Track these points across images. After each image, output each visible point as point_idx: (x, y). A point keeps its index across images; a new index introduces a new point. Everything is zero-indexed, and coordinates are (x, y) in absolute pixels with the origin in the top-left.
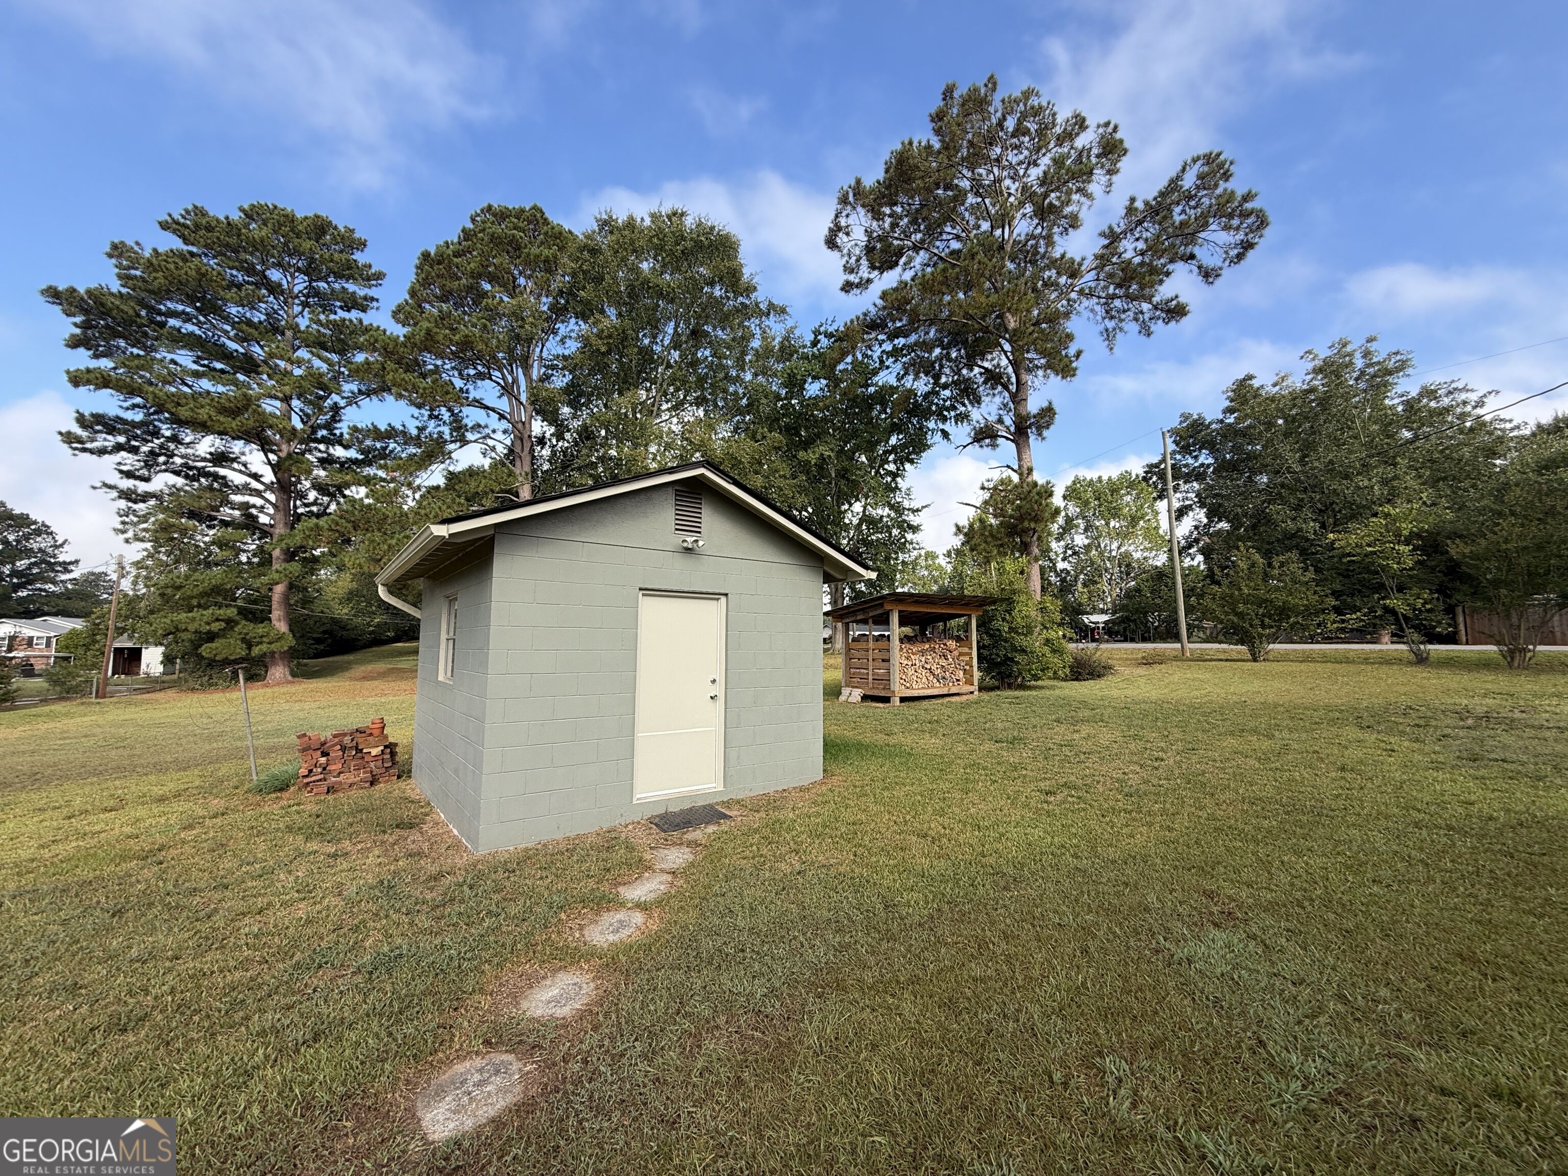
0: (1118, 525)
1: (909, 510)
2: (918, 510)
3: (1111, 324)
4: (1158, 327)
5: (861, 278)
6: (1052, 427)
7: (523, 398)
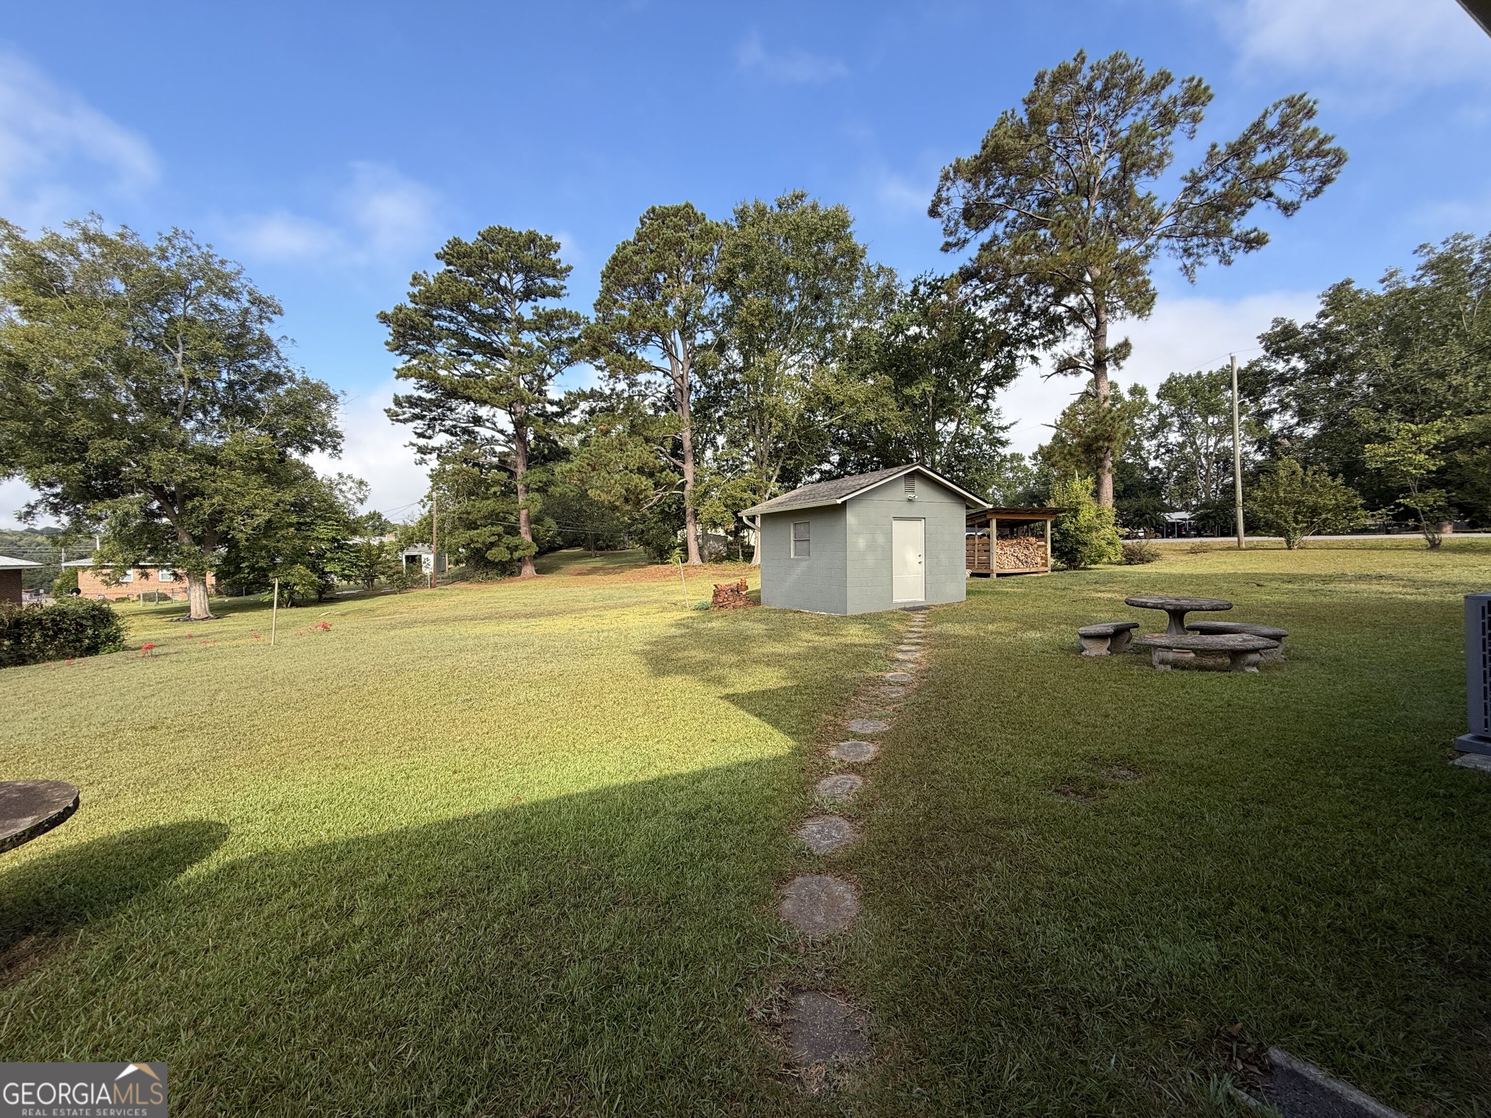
0: (1216, 422)
1: (999, 428)
2: (1006, 428)
3: (1188, 262)
4: (1238, 257)
5: (959, 239)
6: (1128, 358)
7: (681, 357)
